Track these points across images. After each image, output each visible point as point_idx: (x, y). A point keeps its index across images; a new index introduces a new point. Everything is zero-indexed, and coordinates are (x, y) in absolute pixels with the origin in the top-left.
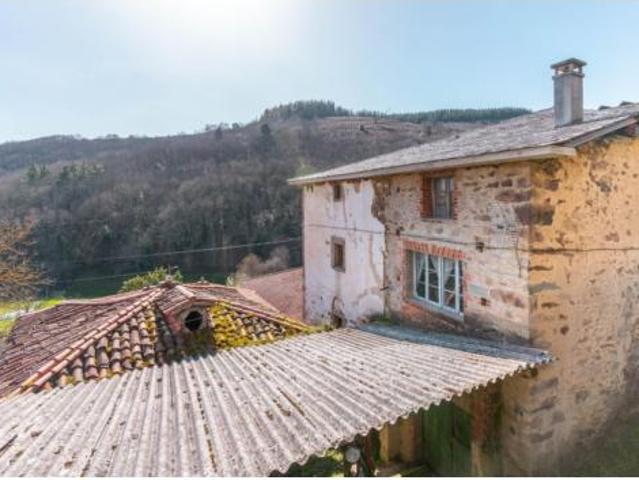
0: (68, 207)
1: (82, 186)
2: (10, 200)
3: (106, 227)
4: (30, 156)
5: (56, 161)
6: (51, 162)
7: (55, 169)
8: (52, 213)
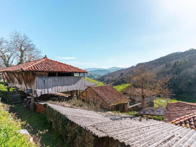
0: (177, 74)
1: (181, 67)
2: (162, 72)
3: (190, 80)
4: (166, 60)
5: (173, 61)
6: (171, 61)
7: (173, 63)
8: (172, 75)
